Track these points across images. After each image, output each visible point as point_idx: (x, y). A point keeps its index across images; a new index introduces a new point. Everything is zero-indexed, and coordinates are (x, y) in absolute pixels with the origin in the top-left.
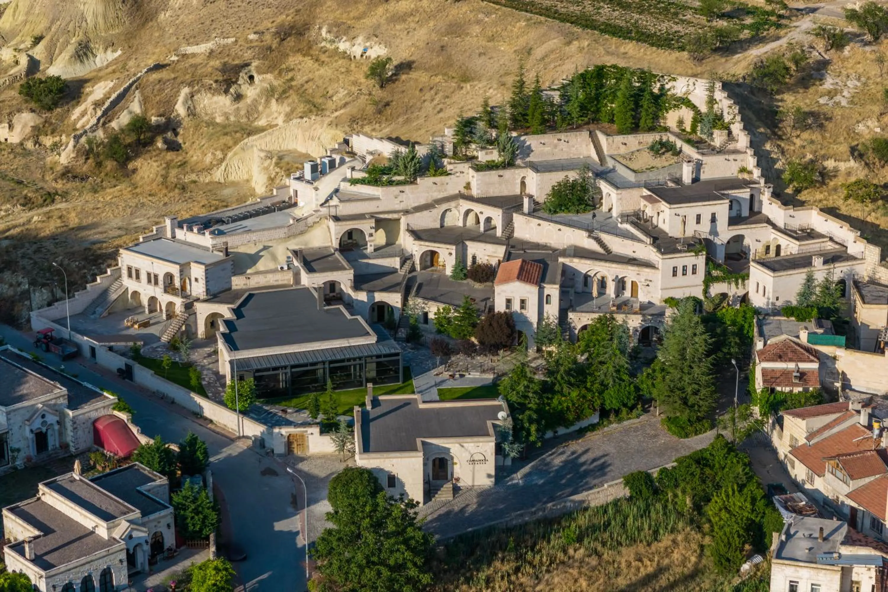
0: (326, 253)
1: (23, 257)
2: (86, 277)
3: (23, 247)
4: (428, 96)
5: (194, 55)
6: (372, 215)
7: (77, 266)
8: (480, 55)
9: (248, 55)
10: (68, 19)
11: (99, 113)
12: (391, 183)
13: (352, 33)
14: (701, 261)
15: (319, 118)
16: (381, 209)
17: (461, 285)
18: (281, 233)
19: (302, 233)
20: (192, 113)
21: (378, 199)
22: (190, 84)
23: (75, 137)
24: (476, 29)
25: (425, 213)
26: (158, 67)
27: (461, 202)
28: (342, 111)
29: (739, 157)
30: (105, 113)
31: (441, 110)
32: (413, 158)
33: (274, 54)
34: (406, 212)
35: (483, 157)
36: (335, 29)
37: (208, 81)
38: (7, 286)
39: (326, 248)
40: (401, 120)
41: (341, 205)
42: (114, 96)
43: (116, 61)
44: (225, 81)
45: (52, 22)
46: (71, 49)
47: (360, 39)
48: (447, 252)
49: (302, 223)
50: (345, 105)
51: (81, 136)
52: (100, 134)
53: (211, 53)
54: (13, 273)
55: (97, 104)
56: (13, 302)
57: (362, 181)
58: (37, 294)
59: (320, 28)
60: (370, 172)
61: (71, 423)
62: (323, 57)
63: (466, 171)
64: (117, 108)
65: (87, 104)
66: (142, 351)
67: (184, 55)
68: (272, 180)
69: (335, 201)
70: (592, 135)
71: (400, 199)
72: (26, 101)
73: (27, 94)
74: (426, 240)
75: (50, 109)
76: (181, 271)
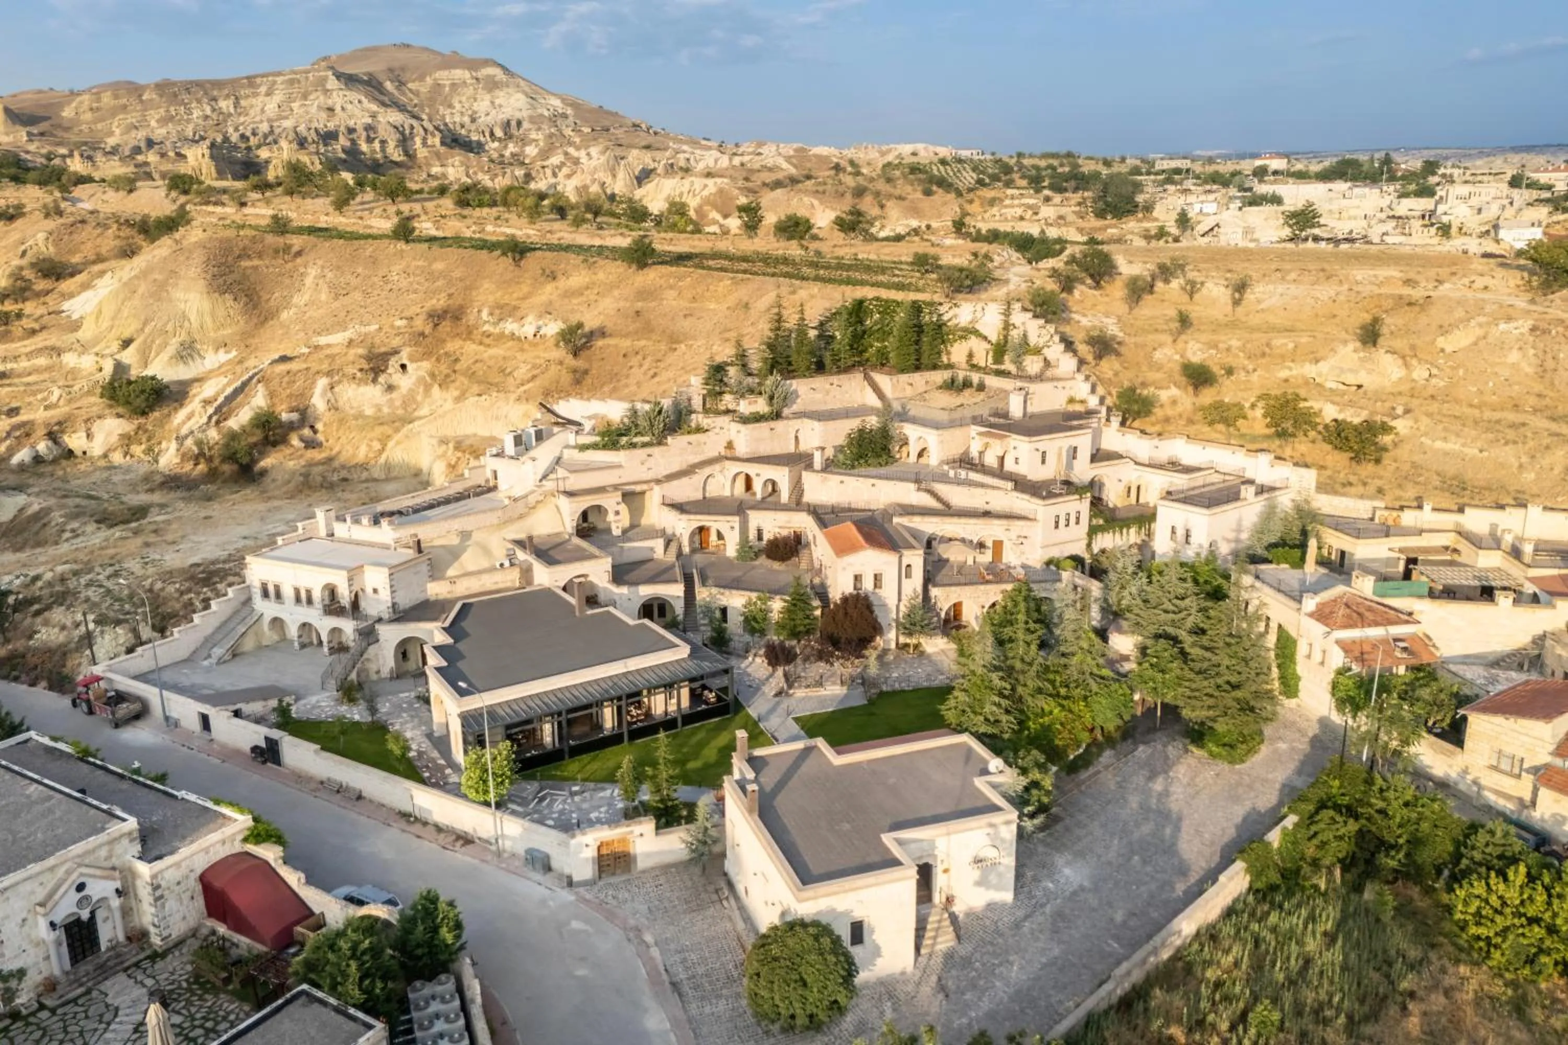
0: (558, 540)
1: (87, 585)
2: (192, 604)
3: (90, 570)
4: (635, 361)
5: (329, 346)
6: (616, 487)
7: (177, 590)
8: (685, 316)
9: (396, 342)
10: (165, 318)
11: (211, 410)
12: (633, 446)
13: (519, 314)
14: (1083, 506)
15: (502, 395)
16: (623, 480)
17: (754, 568)
18: (492, 518)
19: (521, 517)
20: (333, 407)
21: (620, 466)
22: (329, 374)
23: (177, 438)
24: (672, 293)
25: (685, 480)
26: (284, 359)
27: (727, 463)
28: (531, 385)
29: (1068, 384)
30: (218, 410)
31: (655, 375)
32: (660, 412)
33: (429, 340)
34: (658, 482)
35: (745, 407)
36: (497, 312)
37: (351, 370)
38: (56, 630)
39: (557, 534)
40: (606, 389)
41: (573, 477)
42: (229, 390)
43: (229, 362)
44: (372, 369)
45: (145, 323)
46: (171, 349)
47: (530, 318)
48: (728, 525)
49: (520, 504)
50: (534, 377)
51: (186, 437)
52: (213, 435)
53: (351, 342)
54: (68, 609)
55: (207, 402)
56: (65, 654)
57: (595, 446)
58: (107, 637)
59: (479, 311)
60: (602, 434)
61: (149, 889)
62: (487, 341)
63: (726, 426)
64: (234, 404)
65: (193, 405)
66: (293, 709)
67: (316, 347)
68: (452, 467)
69: (561, 472)
70: (867, 378)
71: (647, 465)
72: (111, 406)
73: (112, 398)
74: (696, 513)
75: (144, 413)
76: (350, 579)
